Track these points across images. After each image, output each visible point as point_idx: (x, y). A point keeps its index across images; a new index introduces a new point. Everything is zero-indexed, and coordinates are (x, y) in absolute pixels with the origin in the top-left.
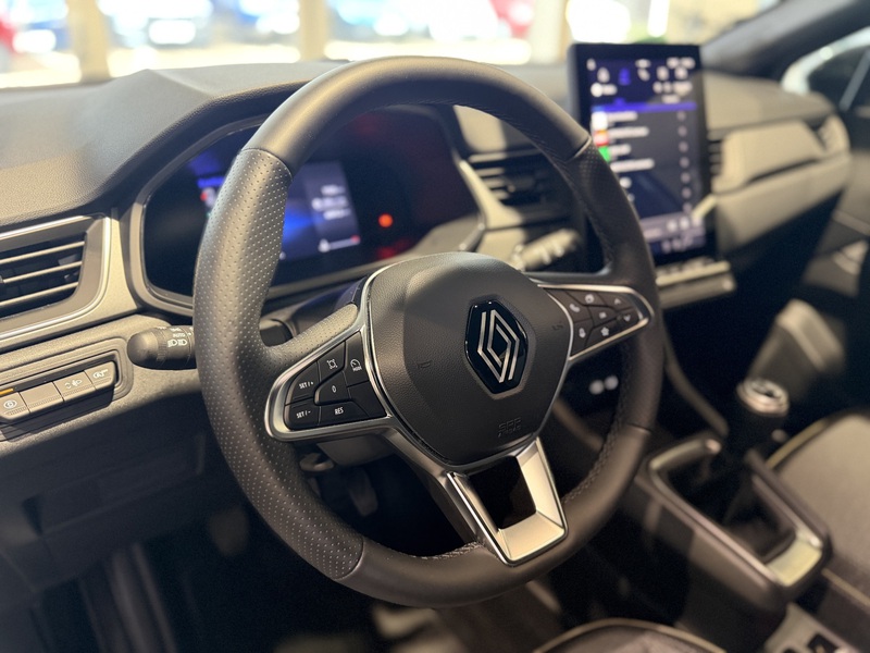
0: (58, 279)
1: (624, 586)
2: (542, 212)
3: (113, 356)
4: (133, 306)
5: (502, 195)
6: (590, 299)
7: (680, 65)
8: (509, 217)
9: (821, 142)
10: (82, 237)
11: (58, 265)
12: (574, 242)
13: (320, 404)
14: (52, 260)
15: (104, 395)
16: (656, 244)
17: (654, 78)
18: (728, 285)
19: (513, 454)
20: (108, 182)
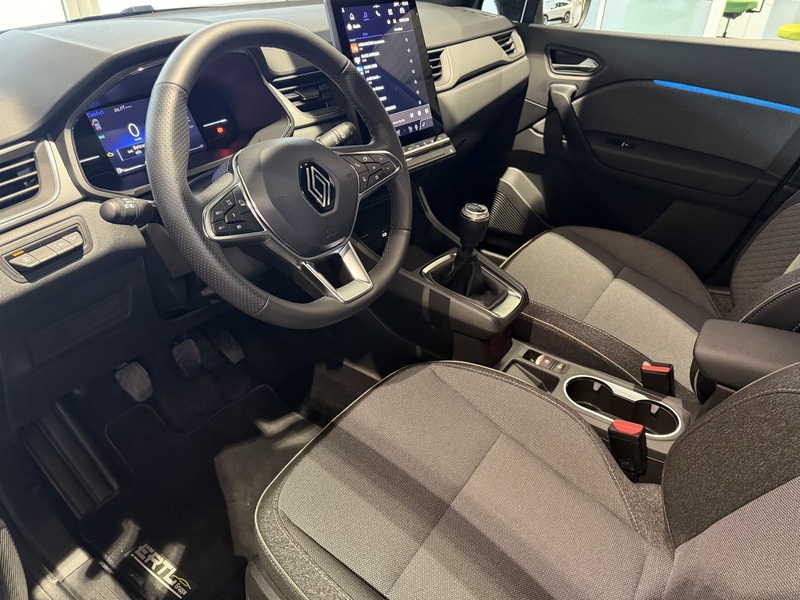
0: (19, 185)
1: (418, 350)
2: (327, 114)
3: (77, 228)
4: (79, 196)
5: (299, 103)
6: (365, 159)
7: (401, 6)
8: (306, 118)
9: (508, 49)
10: (32, 155)
11: (17, 176)
12: (351, 129)
13: (229, 223)
14: (13, 173)
15: (78, 252)
16: (403, 128)
17: (386, 16)
18: (451, 150)
19: (337, 252)
20: (45, 116)
